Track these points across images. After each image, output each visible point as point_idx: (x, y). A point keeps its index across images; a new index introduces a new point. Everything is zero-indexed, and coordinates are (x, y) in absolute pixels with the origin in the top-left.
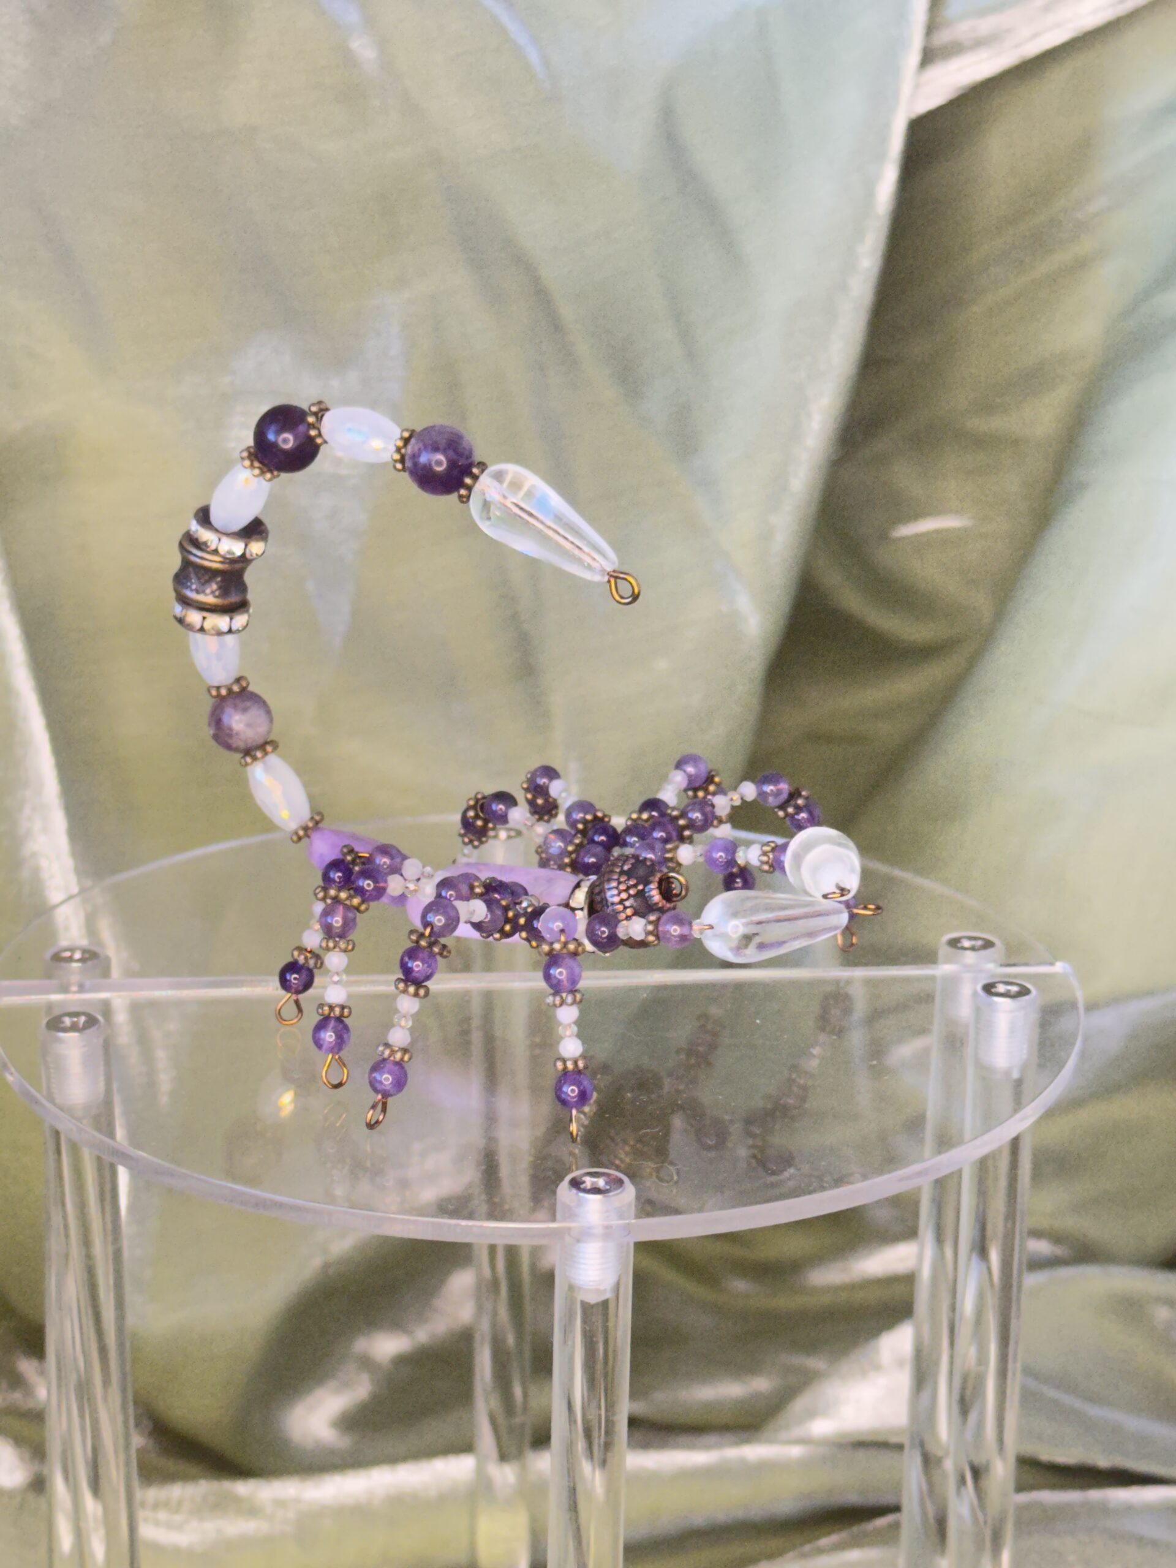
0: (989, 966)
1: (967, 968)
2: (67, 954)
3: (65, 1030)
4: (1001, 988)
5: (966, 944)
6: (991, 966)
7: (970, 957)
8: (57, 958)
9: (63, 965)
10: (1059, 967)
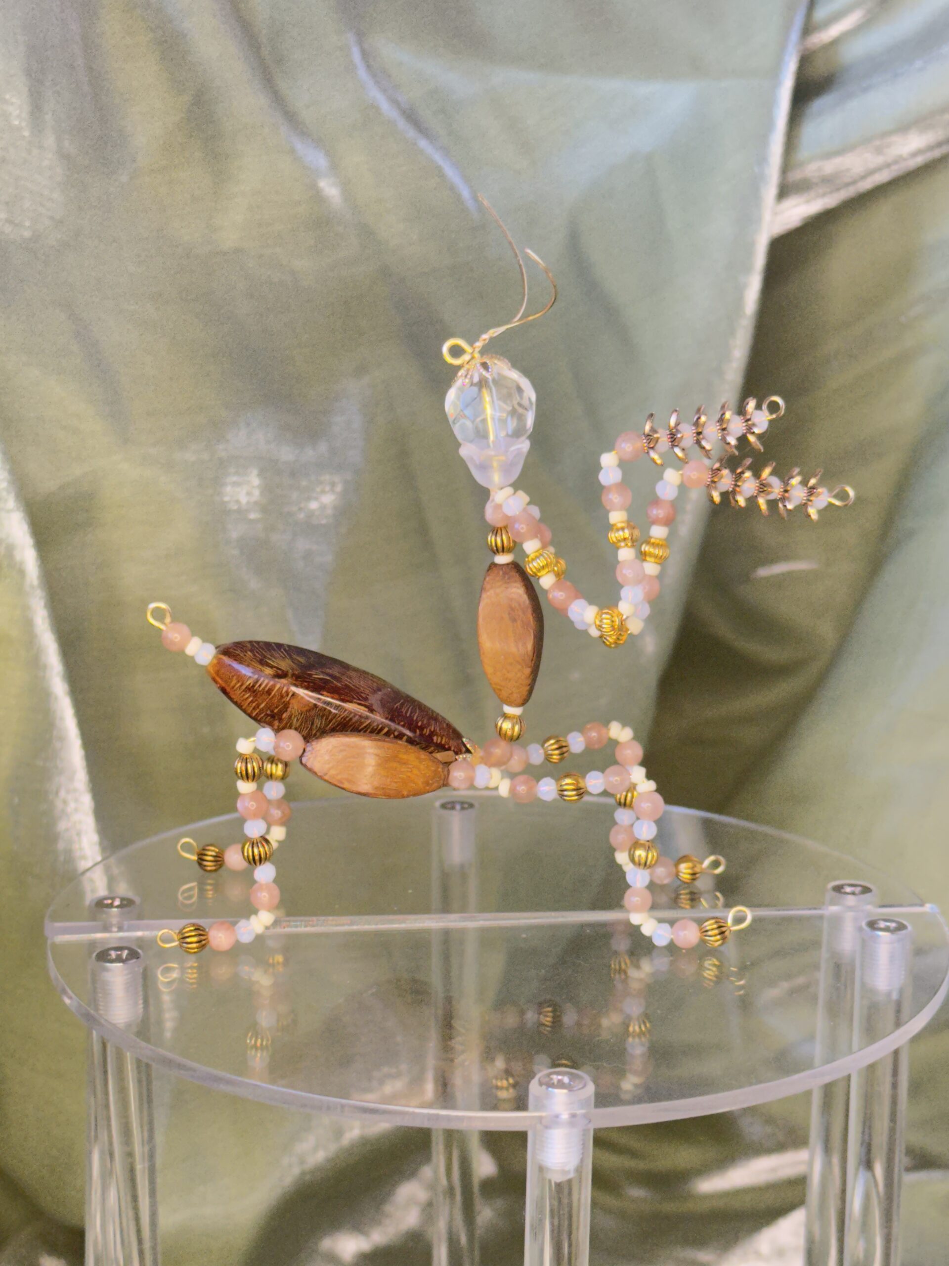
0: (870, 908)
1: (851, 908)
2: (109, 901)
3: (112, 961)
4: (882, 924)
5: (848, 889)
6: (869, 908)
7: (851, 900)
8: (100, 905)
9: (105, 909)
10: (928, 907)
